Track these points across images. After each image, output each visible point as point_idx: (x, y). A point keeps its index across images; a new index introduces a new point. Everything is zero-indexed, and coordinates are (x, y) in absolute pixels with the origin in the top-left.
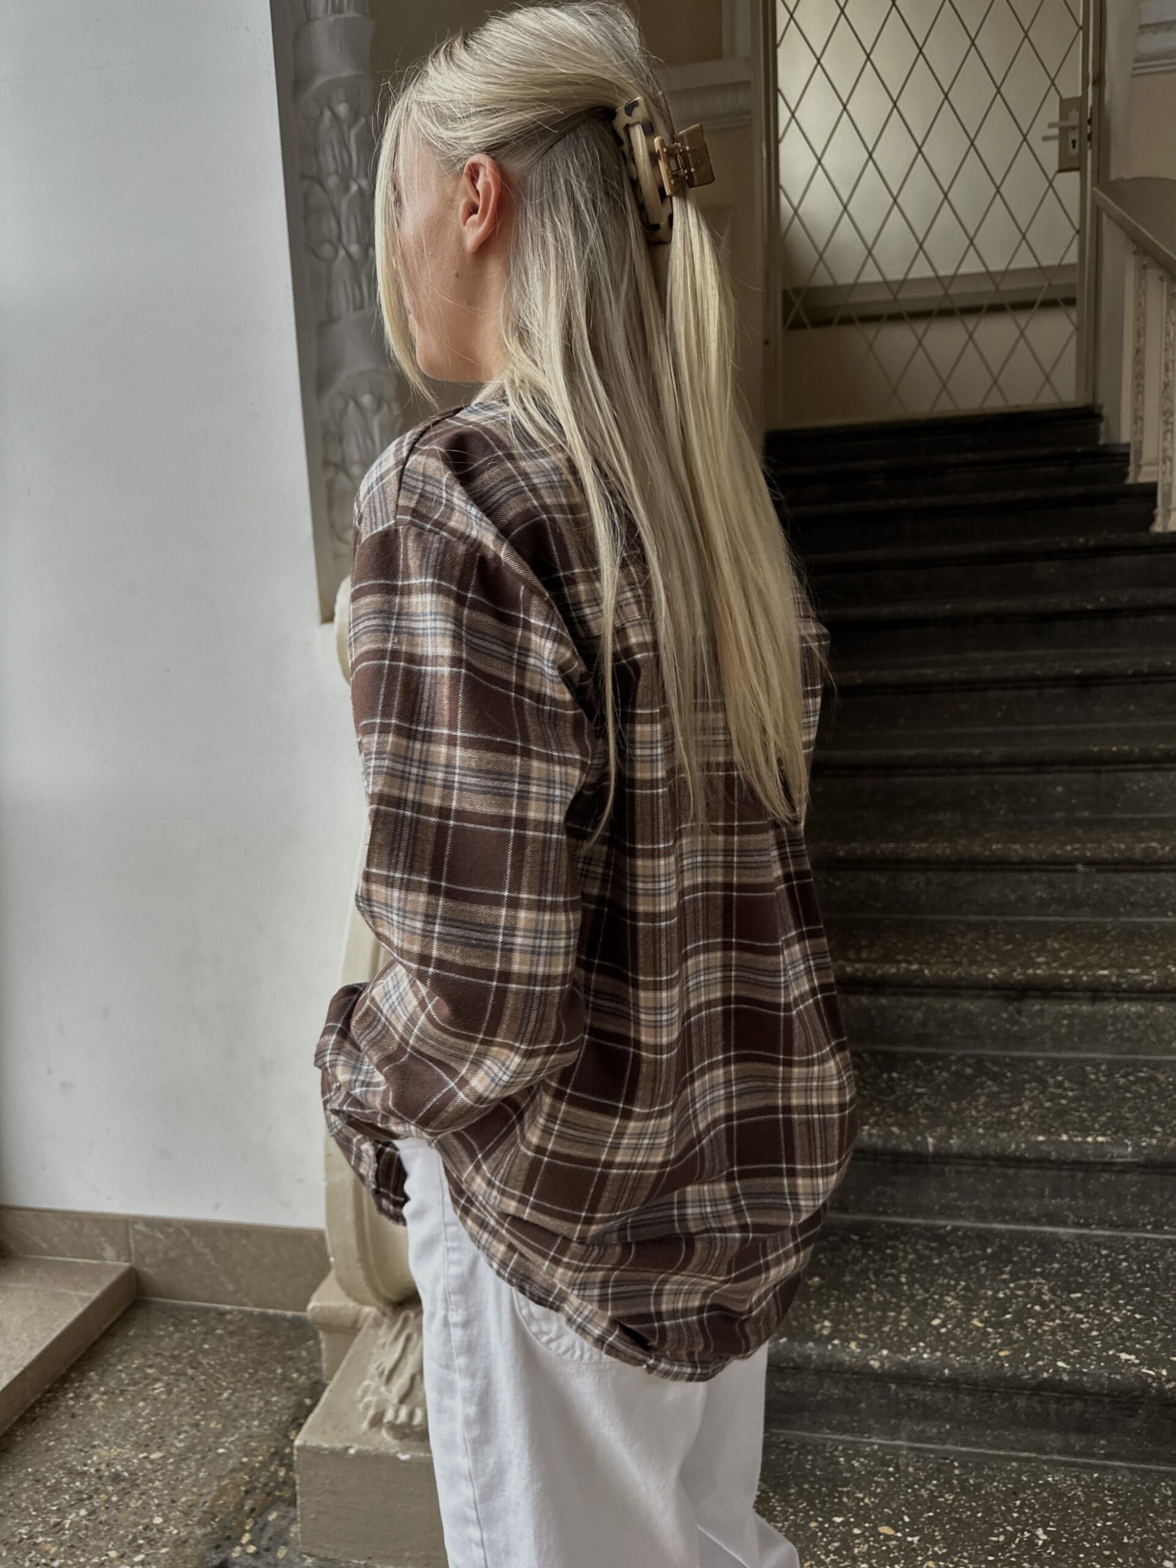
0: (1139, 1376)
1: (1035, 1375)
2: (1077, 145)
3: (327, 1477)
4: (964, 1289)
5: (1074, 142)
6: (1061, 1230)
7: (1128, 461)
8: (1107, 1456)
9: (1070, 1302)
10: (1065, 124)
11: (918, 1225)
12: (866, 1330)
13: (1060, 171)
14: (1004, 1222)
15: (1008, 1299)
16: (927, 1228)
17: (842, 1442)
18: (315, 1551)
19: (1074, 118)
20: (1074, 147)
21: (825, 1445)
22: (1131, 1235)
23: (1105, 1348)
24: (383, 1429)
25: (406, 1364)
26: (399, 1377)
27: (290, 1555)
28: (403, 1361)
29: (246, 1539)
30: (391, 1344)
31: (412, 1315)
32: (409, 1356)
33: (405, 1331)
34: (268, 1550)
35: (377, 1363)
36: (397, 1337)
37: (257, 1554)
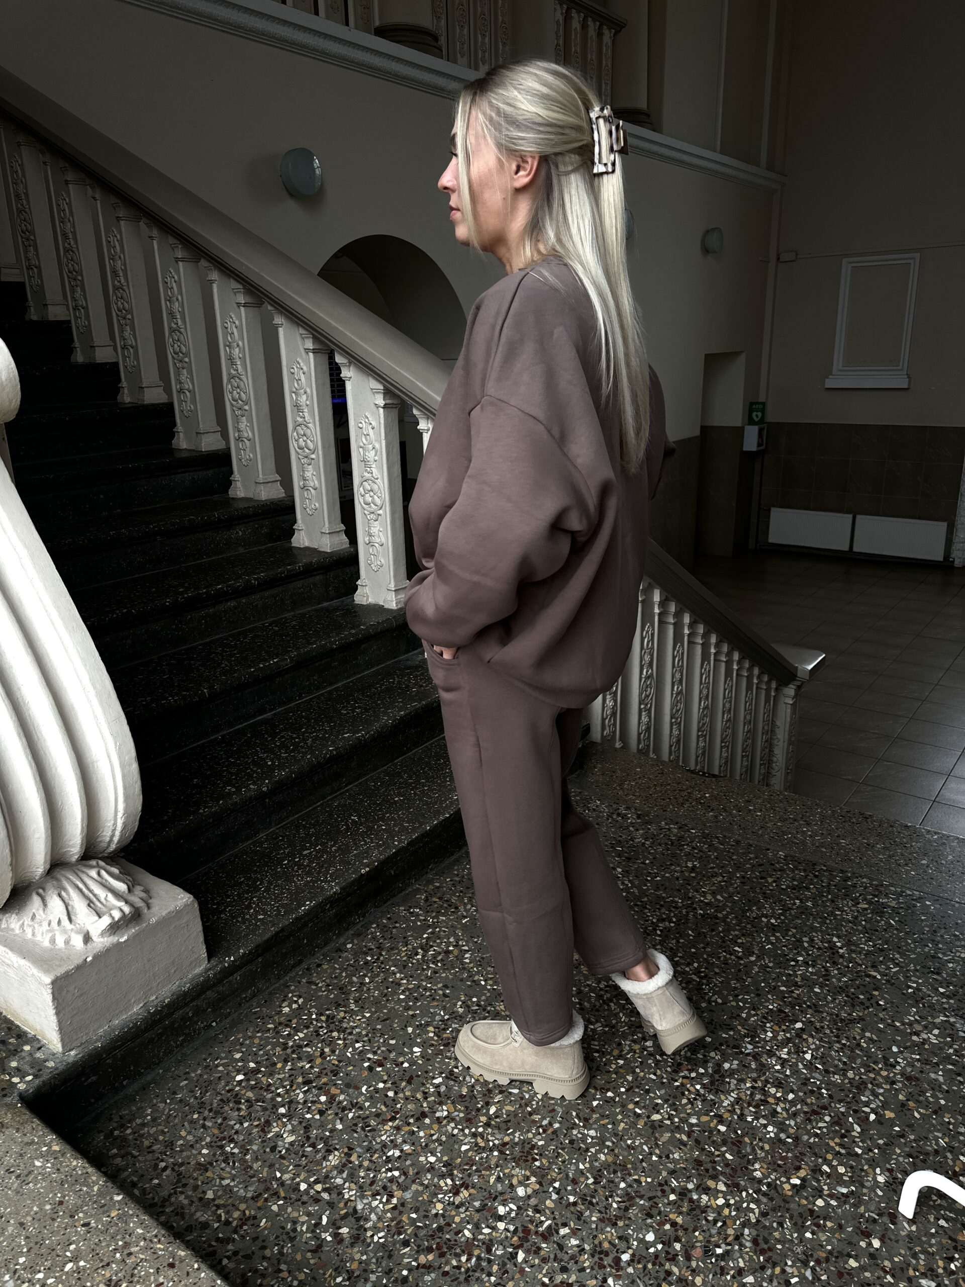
0: (358, 738)
1: (324, 757)
3: (75, 988)
4: (261, 749)
6: (265, 716)
8: (346, 786)
9: (304, 732)
12: (248, 780)
14: (241, 723)
15: (282, 743)
16: (211, 742)
18: (74, 1045)
21: (244, 849)
22: (292, 705)
23: (337, 737)
24: (95, 938)
25: (73, 907)
26: (76, 915)
27: (57, 1061)
28: (70, 908)
29: (15, 1080)
30: (44, 910)
31: (41, 891)
32: (71, 903)
33: (48, 899)
34: (40, 1070)
35: (45, 924)
36: (45, 904)
37: (36, 1076)
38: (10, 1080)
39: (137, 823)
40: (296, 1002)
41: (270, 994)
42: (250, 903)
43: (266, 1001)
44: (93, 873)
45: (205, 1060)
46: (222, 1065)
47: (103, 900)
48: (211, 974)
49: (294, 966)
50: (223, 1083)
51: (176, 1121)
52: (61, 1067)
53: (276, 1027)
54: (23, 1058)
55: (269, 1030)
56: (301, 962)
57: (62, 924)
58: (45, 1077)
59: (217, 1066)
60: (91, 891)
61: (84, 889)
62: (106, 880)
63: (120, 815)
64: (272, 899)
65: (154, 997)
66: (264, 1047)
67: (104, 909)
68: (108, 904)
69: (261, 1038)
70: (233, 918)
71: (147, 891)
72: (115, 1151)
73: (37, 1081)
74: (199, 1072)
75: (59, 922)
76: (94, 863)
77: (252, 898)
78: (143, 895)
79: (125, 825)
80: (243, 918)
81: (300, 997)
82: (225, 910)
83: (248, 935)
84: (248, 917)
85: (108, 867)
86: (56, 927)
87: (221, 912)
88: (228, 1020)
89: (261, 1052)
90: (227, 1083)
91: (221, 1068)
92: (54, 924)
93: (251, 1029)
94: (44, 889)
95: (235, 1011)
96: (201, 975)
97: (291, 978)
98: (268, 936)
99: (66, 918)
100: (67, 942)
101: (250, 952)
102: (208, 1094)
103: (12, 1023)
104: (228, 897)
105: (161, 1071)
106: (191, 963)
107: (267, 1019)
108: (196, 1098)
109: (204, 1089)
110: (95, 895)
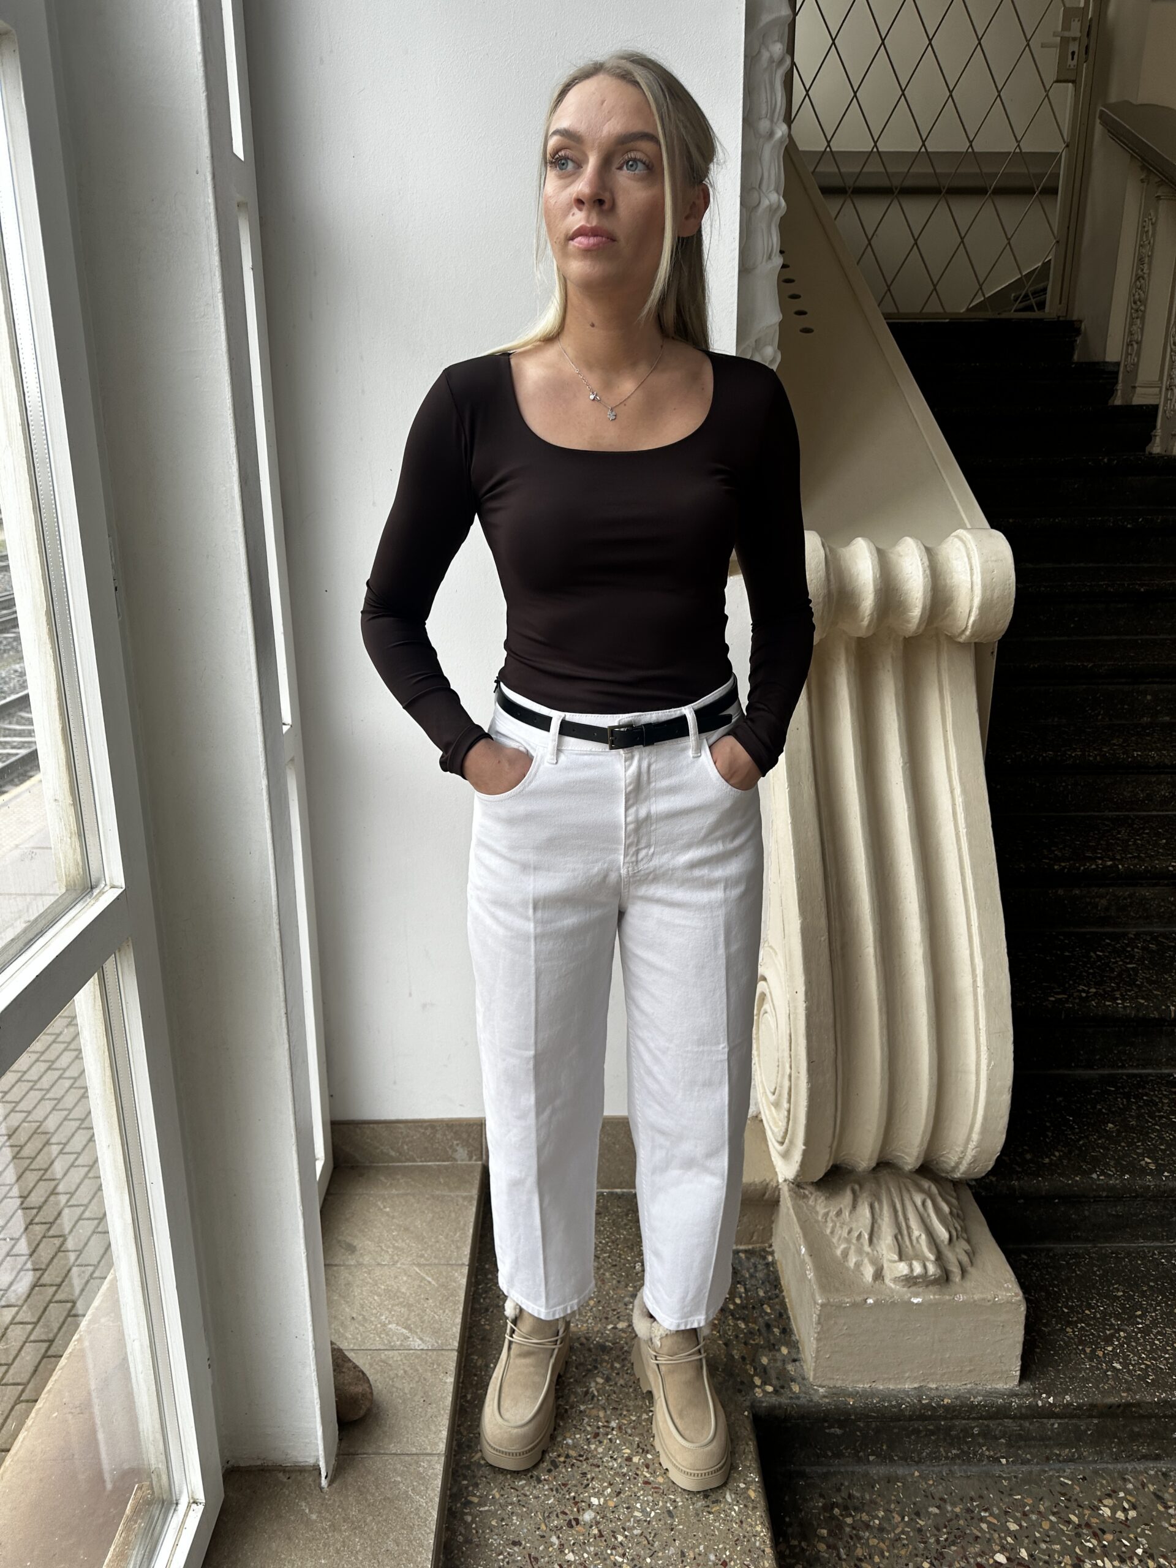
2: (1076, 56)
3: (844, 1324)
5: (1073, 53)
7: (1117, 378)
10: (1066, 34)
11: (1150, 1075)
13: (1057, 81)
16: (1162, 1077)
17: (1156, 1248)
18: (824, 1383)
19: (1076, 30)
20: (1073, 59)
21: (1144, 1251)
24: (887, 1281)
25: (879, 1227)
26: (879, 1238)
27: (803, 1389)
28: (876, 1226)
29: (757, 1381)
30: (851, 1213)
31: (857, 1187)
32: (879, 1221)
33: (860, 1201)
34: (783, 1387)
35: (846, 1230)
36: (854, 1207)
37: (776, 1392)
38: (753, 1376)
39: (991, 1164)
40: (1124, 1510)
41: (1096, 1472)
42: (1112, 1335)
43: (1084, 1479)
44: (918, 1199)
45: (972, 1499)
46: (989, 1523)
47: (914, 1238)
48: (1015, 1402)
49: (1145, 1457)
50: (977, 1548)
51: (903, 1552)
52: (803, 1401)
53: (1079, 1526)
54: (775, 1360)
55: (1069, 1522)
56: (1158, 1458)
57: (862, 1240)
58: (784, 1400)
59: (982, 1519)
60: (906, 1219)
61: (900, 1213)
62: (929, 1215)
63: (972, 1145)
64: (1145, 1349)
65: (934, 1386)
66: (1051, 1542)
67: (909, 1250)
68: (917, 1246)
69: (1053, 1525)
70: (1081, 1342)
71: (972, 1255)
72: (824, 1532)
73: (774, 1400)
74: (957, 1510)
75: (860, 1236)
76: (926, 1184)
77: (1120, 1330)
78: (965, 1259)
79: (975, 1160)
80: (1093, 1351)
81: (1134, 1507)
82: (1076, 1322)
83: (1087, 1380)
84: (1100, 1354)
85: (939, 1199)
86: (854, 1241)
87: (1069, 1323)
88: (1025, 1468)
89: (1044, 1546)
90: (982, 1554)
91: (984, 1526)
92: (856, 1234)
93: (1047, 1504)
94: (861, 1187)
95: (1038, 1463)
96: (1001, 1394)
97: (1135, 1472)
98: (1112, 1400)
99: (867, 1237)
100: (858, 1265)
101: (1080, 1407)
102: (953, 1548)
103: (786, 1309)
104: (1089, 1307)
105: (917, 1474)
106: (995, 1372)
107: (1074, 1504)
108: (938, 1541)
109: (952, 1538)
110: (908, 1227)
